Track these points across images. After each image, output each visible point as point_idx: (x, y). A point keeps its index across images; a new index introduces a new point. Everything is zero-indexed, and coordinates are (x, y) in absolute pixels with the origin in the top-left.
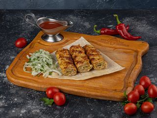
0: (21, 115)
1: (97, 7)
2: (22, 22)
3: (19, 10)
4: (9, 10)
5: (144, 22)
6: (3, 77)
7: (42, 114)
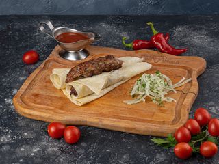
0: (32, 154)
1: (139, 12)
2: (36, 32)
3: (32, 16)
4: (18, 16)
5: (203, 32)
6: (10, 104)
7: (61, 154)
